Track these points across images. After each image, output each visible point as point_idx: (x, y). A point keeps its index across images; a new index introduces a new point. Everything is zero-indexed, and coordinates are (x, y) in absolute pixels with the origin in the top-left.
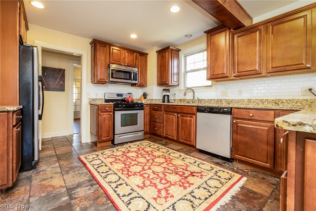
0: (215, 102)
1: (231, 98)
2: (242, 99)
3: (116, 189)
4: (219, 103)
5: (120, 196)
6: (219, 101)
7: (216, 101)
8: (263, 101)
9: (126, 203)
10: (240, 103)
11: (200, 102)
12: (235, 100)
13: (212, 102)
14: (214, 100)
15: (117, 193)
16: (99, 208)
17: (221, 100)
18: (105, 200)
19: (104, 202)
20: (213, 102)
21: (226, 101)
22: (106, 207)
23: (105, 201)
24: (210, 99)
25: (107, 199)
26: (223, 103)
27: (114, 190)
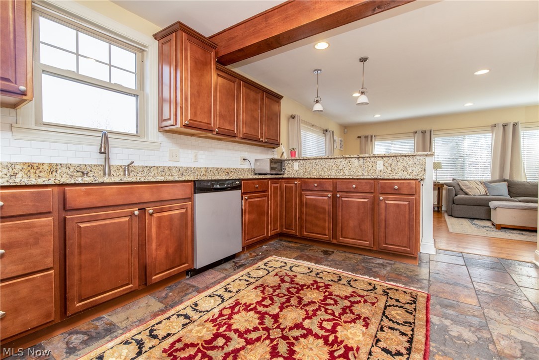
0: (159, 172)
1: (185, 165)
2: (199, 166)
3: (404, 351)
4: (167, 174)
5: (410, 338)
6: (166, 170)
7: (160, 169)
8: (219, 169)
9: (411, 326)
10: (197, 173)
11: (127, 173)
12: (191, 168)
13: (153, 172)
14: (157, 168)
15: (407, 345)
16: (456, 355)
17: (169, 169)
18: (437, 356)
19: (442, 356)
20: (156, 172)
21: (179, 169)
22: (442, 348)
23: (439, 355)
24: (147, 167)
25: (434, 355)
26: (174, 174)
27: (409, 354)
